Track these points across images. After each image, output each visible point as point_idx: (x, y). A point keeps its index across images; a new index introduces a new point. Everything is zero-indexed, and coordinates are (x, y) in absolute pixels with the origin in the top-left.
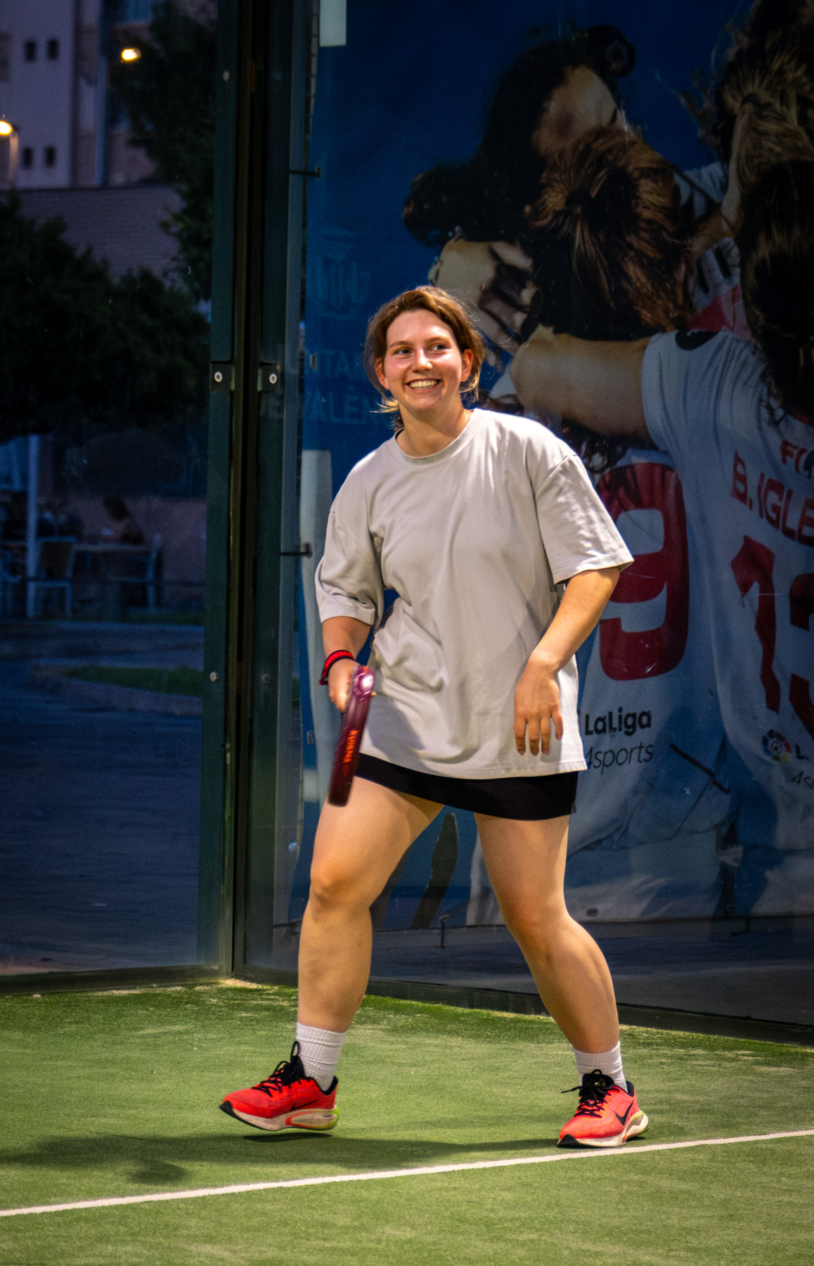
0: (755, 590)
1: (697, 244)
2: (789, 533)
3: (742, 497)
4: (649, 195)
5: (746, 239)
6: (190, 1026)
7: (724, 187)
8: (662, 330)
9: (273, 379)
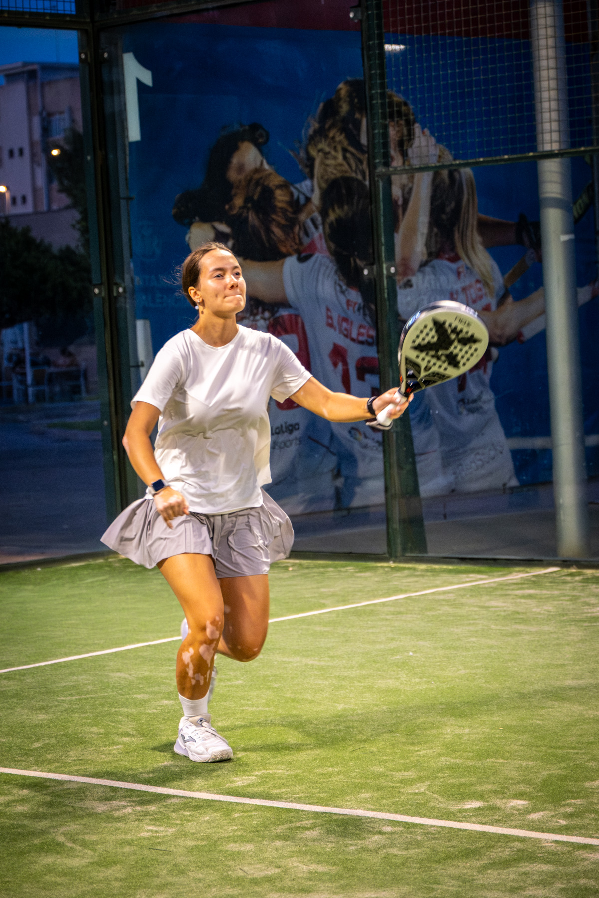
0: (340, 366)
1: (303, 216)
2: (353, 340)
3: (331, 325)
4: (280, 197)
5: (324, 213)
6: (107, 577)
7: (313, 190)
8: (289, 255)
9: (121, 290)
